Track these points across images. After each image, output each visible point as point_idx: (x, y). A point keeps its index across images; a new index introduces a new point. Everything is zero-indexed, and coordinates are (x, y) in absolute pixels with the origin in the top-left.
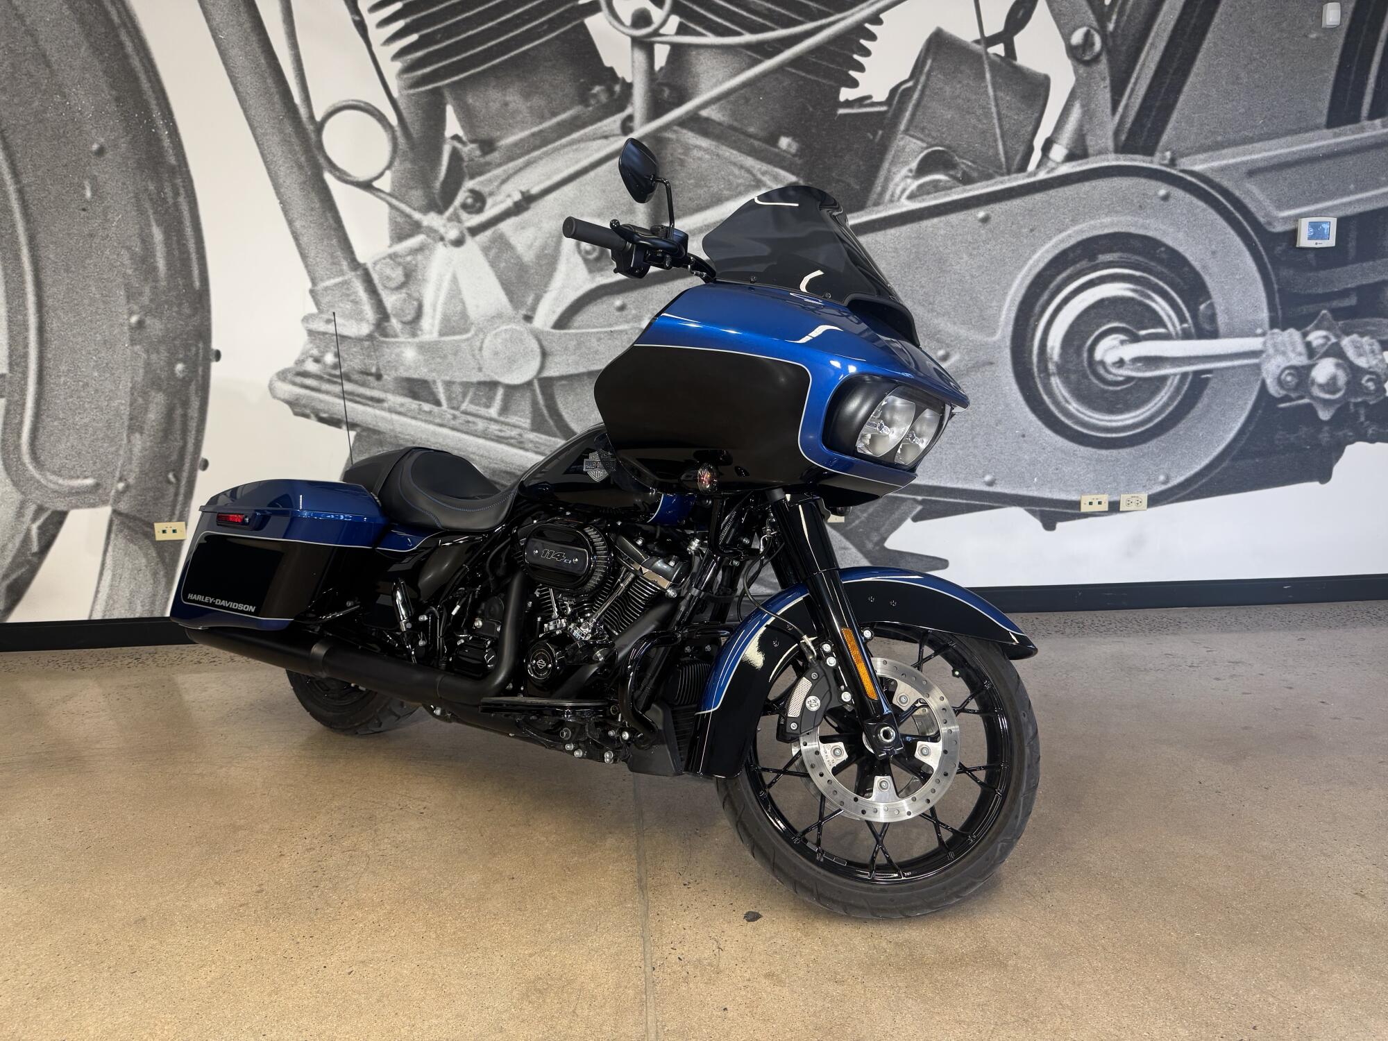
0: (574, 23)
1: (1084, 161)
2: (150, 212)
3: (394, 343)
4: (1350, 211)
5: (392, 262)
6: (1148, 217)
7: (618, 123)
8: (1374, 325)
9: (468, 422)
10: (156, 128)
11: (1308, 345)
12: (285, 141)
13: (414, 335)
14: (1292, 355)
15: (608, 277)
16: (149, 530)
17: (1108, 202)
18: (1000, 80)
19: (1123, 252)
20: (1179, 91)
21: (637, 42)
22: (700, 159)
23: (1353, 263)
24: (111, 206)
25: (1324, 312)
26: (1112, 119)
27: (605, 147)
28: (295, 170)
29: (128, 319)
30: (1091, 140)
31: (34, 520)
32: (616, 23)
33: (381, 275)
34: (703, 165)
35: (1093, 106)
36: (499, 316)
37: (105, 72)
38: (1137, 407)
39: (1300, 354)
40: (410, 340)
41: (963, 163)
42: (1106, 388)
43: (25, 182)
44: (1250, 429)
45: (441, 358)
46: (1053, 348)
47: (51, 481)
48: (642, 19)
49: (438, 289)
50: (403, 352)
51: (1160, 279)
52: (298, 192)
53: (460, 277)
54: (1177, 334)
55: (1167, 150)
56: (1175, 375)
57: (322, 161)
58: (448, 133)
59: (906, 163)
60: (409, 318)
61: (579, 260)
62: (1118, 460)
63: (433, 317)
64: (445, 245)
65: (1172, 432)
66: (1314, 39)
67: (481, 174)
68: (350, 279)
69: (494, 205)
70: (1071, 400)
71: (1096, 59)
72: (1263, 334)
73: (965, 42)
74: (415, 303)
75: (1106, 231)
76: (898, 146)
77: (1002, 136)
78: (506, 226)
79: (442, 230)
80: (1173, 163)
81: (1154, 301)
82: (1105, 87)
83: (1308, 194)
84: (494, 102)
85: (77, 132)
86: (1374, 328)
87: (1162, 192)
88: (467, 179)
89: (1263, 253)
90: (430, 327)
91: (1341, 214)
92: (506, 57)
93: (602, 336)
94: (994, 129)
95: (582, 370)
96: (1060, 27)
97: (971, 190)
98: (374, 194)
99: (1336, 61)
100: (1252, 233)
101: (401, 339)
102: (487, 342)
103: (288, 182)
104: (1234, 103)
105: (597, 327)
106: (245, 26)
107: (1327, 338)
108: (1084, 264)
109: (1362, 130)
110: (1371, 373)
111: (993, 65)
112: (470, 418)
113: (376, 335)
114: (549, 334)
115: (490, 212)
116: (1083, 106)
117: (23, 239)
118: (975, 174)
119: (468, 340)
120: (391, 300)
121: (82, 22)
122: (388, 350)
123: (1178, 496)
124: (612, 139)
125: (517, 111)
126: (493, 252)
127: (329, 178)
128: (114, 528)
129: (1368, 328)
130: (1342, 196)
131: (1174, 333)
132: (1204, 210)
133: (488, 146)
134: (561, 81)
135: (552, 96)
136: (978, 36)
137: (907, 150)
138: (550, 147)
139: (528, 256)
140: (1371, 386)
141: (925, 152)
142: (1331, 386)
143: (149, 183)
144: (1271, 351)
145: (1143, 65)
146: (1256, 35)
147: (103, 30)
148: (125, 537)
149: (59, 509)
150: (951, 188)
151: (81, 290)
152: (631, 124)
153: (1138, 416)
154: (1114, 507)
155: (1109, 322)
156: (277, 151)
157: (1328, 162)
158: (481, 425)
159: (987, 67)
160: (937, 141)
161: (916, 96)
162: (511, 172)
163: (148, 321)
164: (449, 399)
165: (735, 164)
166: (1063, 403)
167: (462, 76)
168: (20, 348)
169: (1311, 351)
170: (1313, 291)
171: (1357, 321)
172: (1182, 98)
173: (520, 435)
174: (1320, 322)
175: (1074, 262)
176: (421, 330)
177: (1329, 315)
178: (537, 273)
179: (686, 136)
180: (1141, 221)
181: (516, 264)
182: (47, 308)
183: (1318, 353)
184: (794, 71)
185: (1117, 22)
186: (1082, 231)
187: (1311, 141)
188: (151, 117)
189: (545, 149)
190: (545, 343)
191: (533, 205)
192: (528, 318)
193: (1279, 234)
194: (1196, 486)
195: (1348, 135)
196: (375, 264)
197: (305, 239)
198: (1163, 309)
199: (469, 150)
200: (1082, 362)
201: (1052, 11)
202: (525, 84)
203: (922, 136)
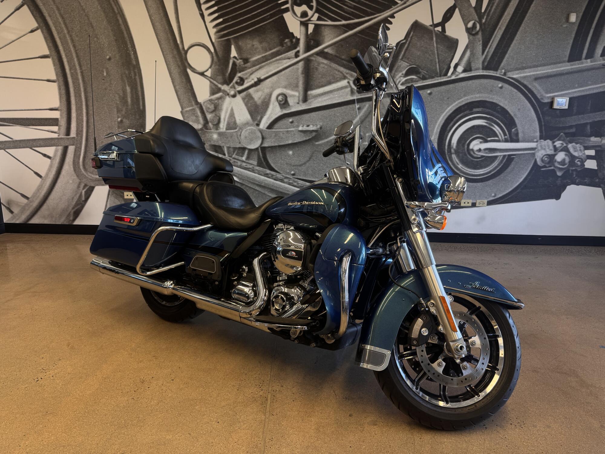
0: (280, 16)
1: (470, 72)
2: (126, 81)
3: (209, 132)
4: (575, 95)
5: (210, 102)
6: (494, 95)
7: (294, 54)
8: (582, 140)
9: (235, 162)
10: (129, 51)
11: (555, 146)
12: (174, 57)
13: (217, 129)
14: (548, 150)
15: (287, 110)
16: (122, 194)
17: (478, 89)
18: (439, 41)
19: (483, 107)
20: (509, 46)
21: (302, 23)
22: (323, 67)
23: (575, 115)
24: (112, 79)
25: (562, 134)
26: (482, 57)
27: (288, 62)
28: (177, 67)
29: (117, 119)
30: (473, 64)
31: (83, 189)
32: (295, 16)
33: (206, 107)
34: (324, 70)
35: (475, 51)
36: (247, 124)
37: (112, 30)
38: (485, 167)
39: (551, 150)
40: (215, 131)
41: (423, 72)
42: (473, 159)
43: (84, 69)
44: (529, 178)
45: (226, 138)
46: (453, 144)
47: (89, 176)
48: (304, 14)
49: (226, 112)
50: (213, 135)
51: (497, 119)
52: (178, 76)
53: (234, 108)
54: (502, 140)
55: (503, 69)
56: (501, 156)
57: (186, 64)
58: (232, 56)
59: (401, 71)
60: (215, 123)
61: (277, 104)
62: (476, 187)
63: (224, 123)
64: (229, 97)
65: (498, 178)
66: (564, 27)
67: (243, 71)
68: (195, 108)
69: (247, 83)
70: (459, 164)
71: (477, 33)
72: (537, 142)
73: (426, 26)
74: (218, 118)
75: (477, 100)
76: (398, 65)
77: (439, 62)
78: (251, 91)
79: (228, 91)
80: (505, 74)
81: (494, 127)
82: (480, 44)
83: (558, 88)
84: (249, 44)
85: (102, 52)
86: (581, 141)
87: (500, 85)
88: (238, 72)
89: (539, 110)
90: (223, 126)
91: (571, 96)
92: (254, 28)
93: (284, 132)
94: (436, 59)
95: (276, 144)
96: (463, 20)
97: (425, 82)
98: (205, 77)
99: (573, 36)
100: (535, 102)
101: (212, 131)
102: (243, 132)
103: (174, 72)
104: (531, 52)
105: (282, 129)
106: (161, 15)
107: (562, 144)
108: (467, 112)
109: (582, 63)
110: (579, 158)
111: (437, 35)
112: (236, 161)
113: (204, 129)
114: (265, 131)
115: (246, 85)
116: (471, 51)
117: (82, 89)
118: (427, 76)
119: (236, 132)
120: (209, 116)
121: (104, 12)
122: (207, 135)
123: (499, 202)
124: (291, 59)
125: (257, 48)
126: (246, 100)
127: (189, 71)
128: (110, 193)
129: (580, 141)
130: (572, 89)
131: (501, 140)
132: (516, 93)
133: (246, 61)
134: (273, 37)
135: (270, 43)
136: (431, 23)
137: (402, 66)
138: (269, 61)
139: (259, 102)
140: (579, 163)
141: (409, 67)
142: (563, 162)
143: (126, 71)
144: (539, 148)
145: (496, 36)
146: (541, 25)
147: (112, 15)
148: (114, 197)
149: (92, 186)
150: (418, 81)
151: (102, 108)
152: (299, 54)
153: (485, 171)
154: (474, 205)
155: (476, 134)
156: (171, 60)
157: (567, 75)
158: (239, 163)
159: (434, 35)
160: (413, 63)
161: (406, 46)
162: (254, 70)
163: (124, 120)
164: (229, 153)
165: (336, 70)
166: (456, 164)
167: (238, 34)
168: (80, 128)
169: (555, 149)
170: (558, 126)
171: (575, 138)
172: (510, 49)
173: (253, 167)
174: (560, 138)
175: (464, 111)
176: (220, 128)
177: (564, 135)
178: (262, 108)
179: (319, 59)
180: (491, 96)
181: (255, 105)
182: (89, 115)
183: (558, 150)
184: (360, 35)
185: (486, 19)
186: (467, 99)
187: (561, 67)
188: (127, 47)
189: (267, 62)
190: (264, 134)
191: (261, 83)
192: (258, 125)
193: (545, 103)
194: (506, 198)
195: (576, 65)
196: (204, 103)
197: (180, 93)
198: (498, 130)
199: (239, 62)
200: (465, 149)
201: (461, 14)
202: (261, 38)
203: (407, 61)
